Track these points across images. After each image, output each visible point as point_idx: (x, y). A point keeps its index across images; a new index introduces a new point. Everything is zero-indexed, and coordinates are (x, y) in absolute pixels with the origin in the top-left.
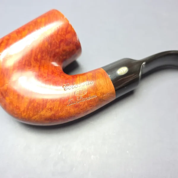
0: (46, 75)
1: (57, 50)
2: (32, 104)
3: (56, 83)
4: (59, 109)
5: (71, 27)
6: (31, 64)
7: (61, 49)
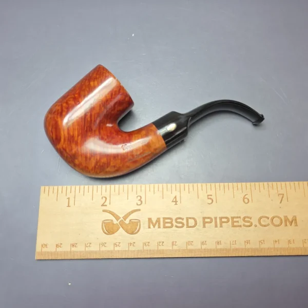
0: (106, 137)
1: (113, 112)
2: (99, 164)
3: (115, 143)
4: (121, 165)
5: (123, 88)
6: (92, 130)
7: (116, 110)
